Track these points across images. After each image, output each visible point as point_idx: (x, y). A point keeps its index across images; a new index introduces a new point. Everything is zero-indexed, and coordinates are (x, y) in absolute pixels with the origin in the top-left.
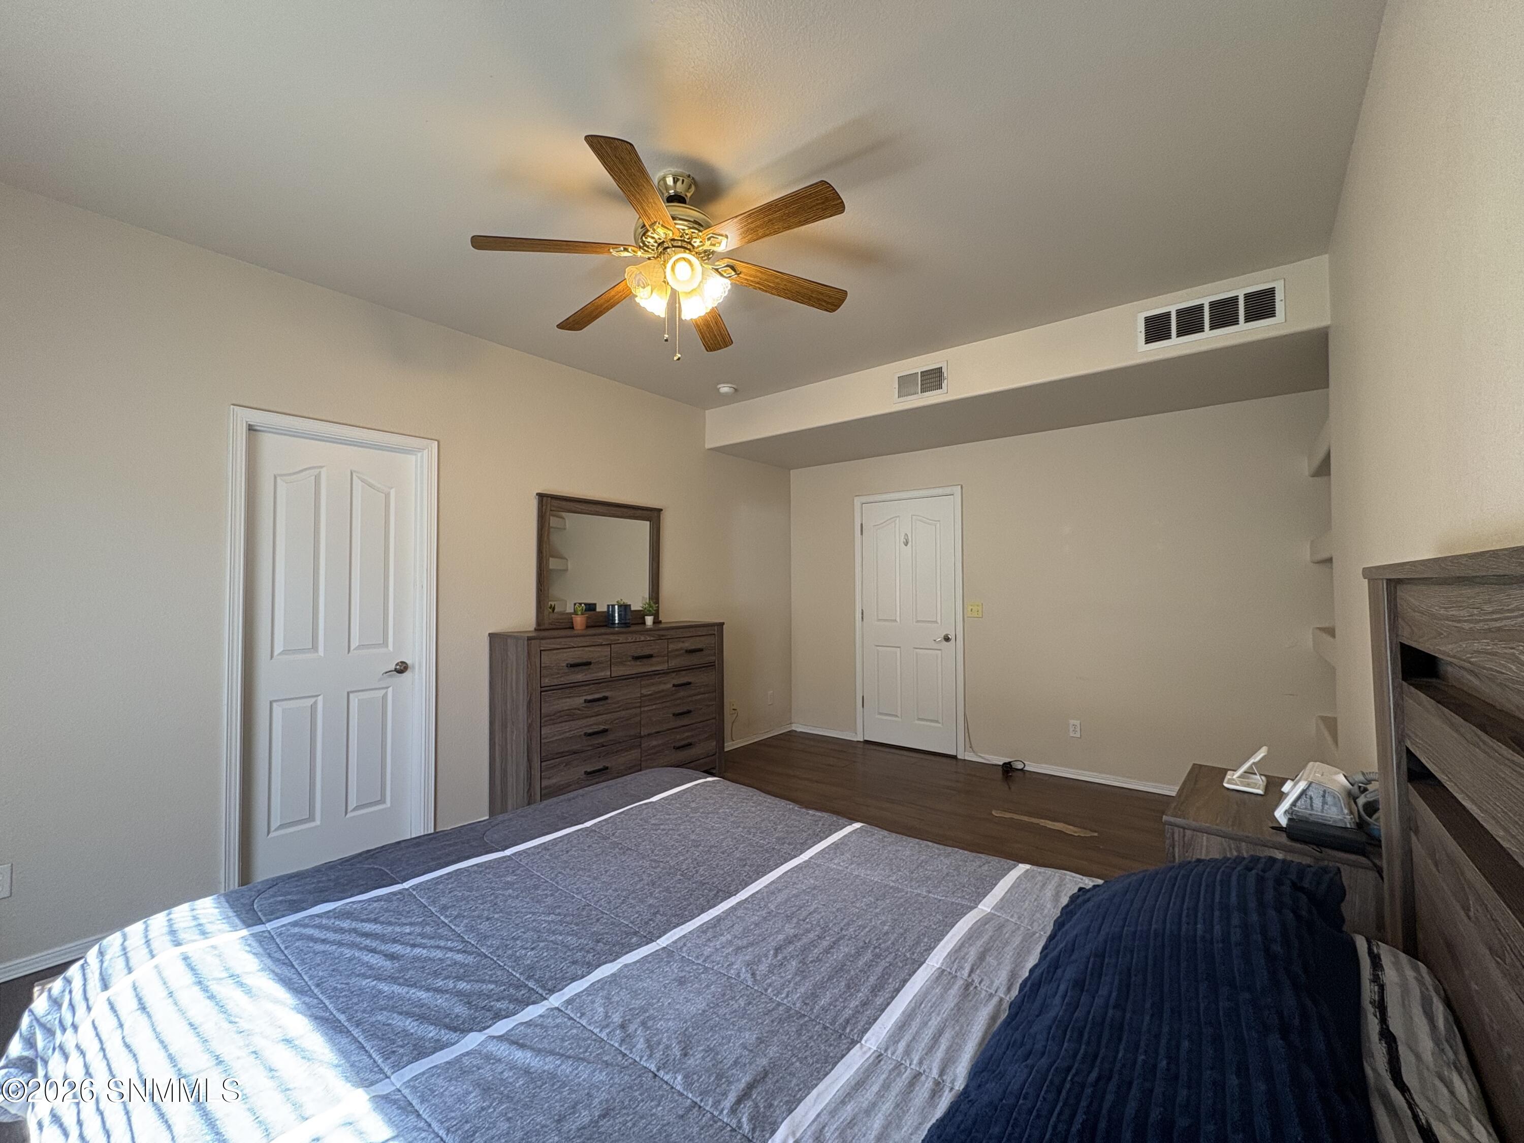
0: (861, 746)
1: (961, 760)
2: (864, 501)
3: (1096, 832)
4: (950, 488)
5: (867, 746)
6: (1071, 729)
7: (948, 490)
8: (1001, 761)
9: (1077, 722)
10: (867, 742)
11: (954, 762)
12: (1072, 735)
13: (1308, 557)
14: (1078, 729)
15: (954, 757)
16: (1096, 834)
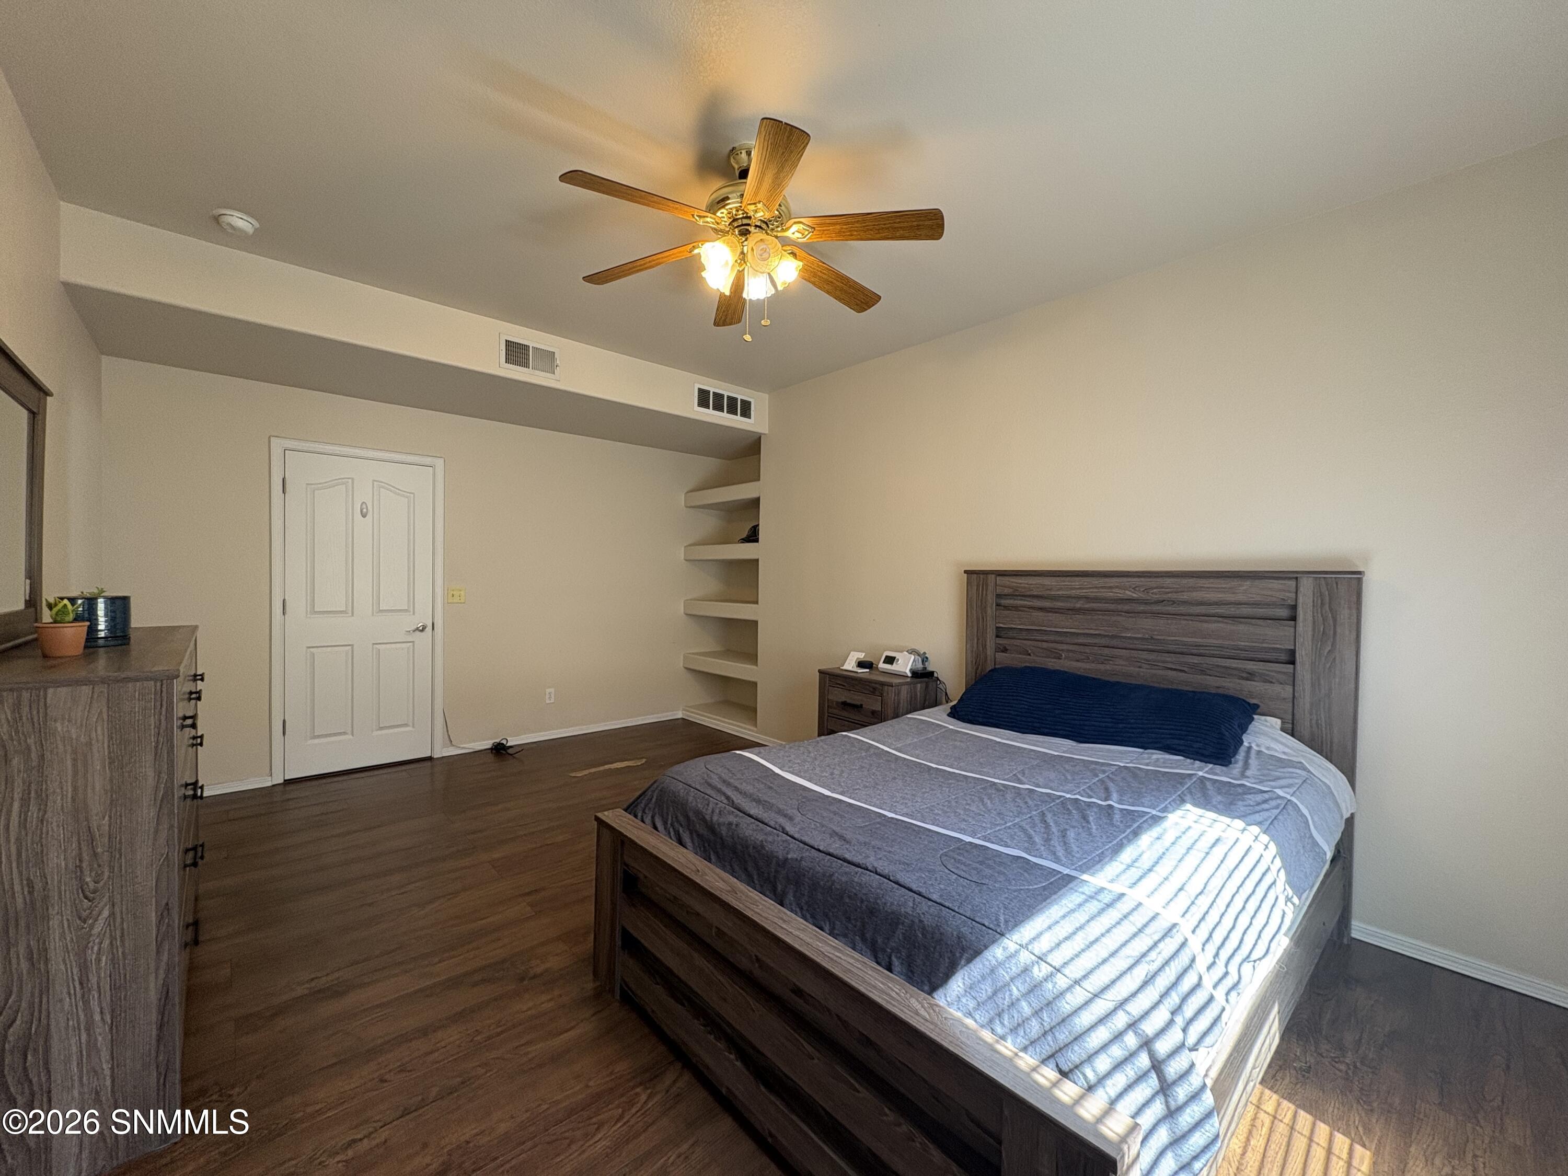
0: (281, 788)
1: (438, 759)
2: (290, 446)
3: (642, 758)
4: (429, 459)
5: (289, 788)
6: (547, 696)
7: (428, 461)
8: (487, 744)
9: (552, 690)
10: (288, 782)
11: (428, 764)
12: (548, 702)
13: (683, 557)
14: (553, 696)
15: (430, 759)
16: (644, 760)
